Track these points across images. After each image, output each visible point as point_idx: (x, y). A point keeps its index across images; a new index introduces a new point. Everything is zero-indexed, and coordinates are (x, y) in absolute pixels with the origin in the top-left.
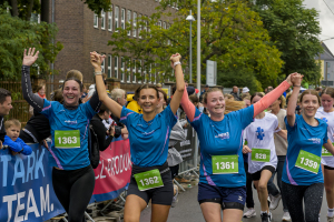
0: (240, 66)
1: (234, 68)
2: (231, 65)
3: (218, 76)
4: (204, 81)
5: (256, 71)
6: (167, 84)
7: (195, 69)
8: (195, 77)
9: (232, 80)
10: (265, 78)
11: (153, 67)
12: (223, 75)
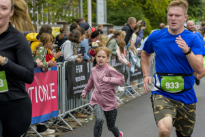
0: (129, 4)
1: (123, 7)
2: (120, 4)
3: (108, 14)
4: (94, 20)
5: (144, 9)
6: (59, 23)
7: (85, 8)
8: (87, 16)
9: (121, 18)
10: (153, 15)
11: (45, 7)
12: (113, 14)
